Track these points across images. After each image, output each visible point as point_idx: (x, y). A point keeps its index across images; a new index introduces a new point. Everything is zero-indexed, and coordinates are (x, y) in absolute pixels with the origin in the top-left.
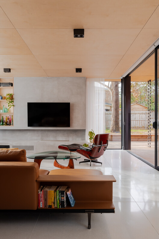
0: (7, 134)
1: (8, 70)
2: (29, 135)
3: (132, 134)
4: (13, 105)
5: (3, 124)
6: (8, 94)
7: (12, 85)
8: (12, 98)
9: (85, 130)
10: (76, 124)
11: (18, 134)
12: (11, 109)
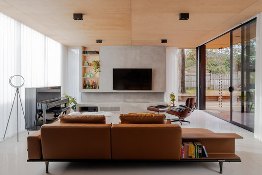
0: (92, 96)
1: (99, 41)
2: (112, 97)
3: (206, 95)
4: (99, 71)
5: (89, 88)
6: (94, 61)
7: (98, 53)
8: (98, 64)
9: (164, 93)
10: (156, 88)
11: (102, 96)
12: (96, 74)
